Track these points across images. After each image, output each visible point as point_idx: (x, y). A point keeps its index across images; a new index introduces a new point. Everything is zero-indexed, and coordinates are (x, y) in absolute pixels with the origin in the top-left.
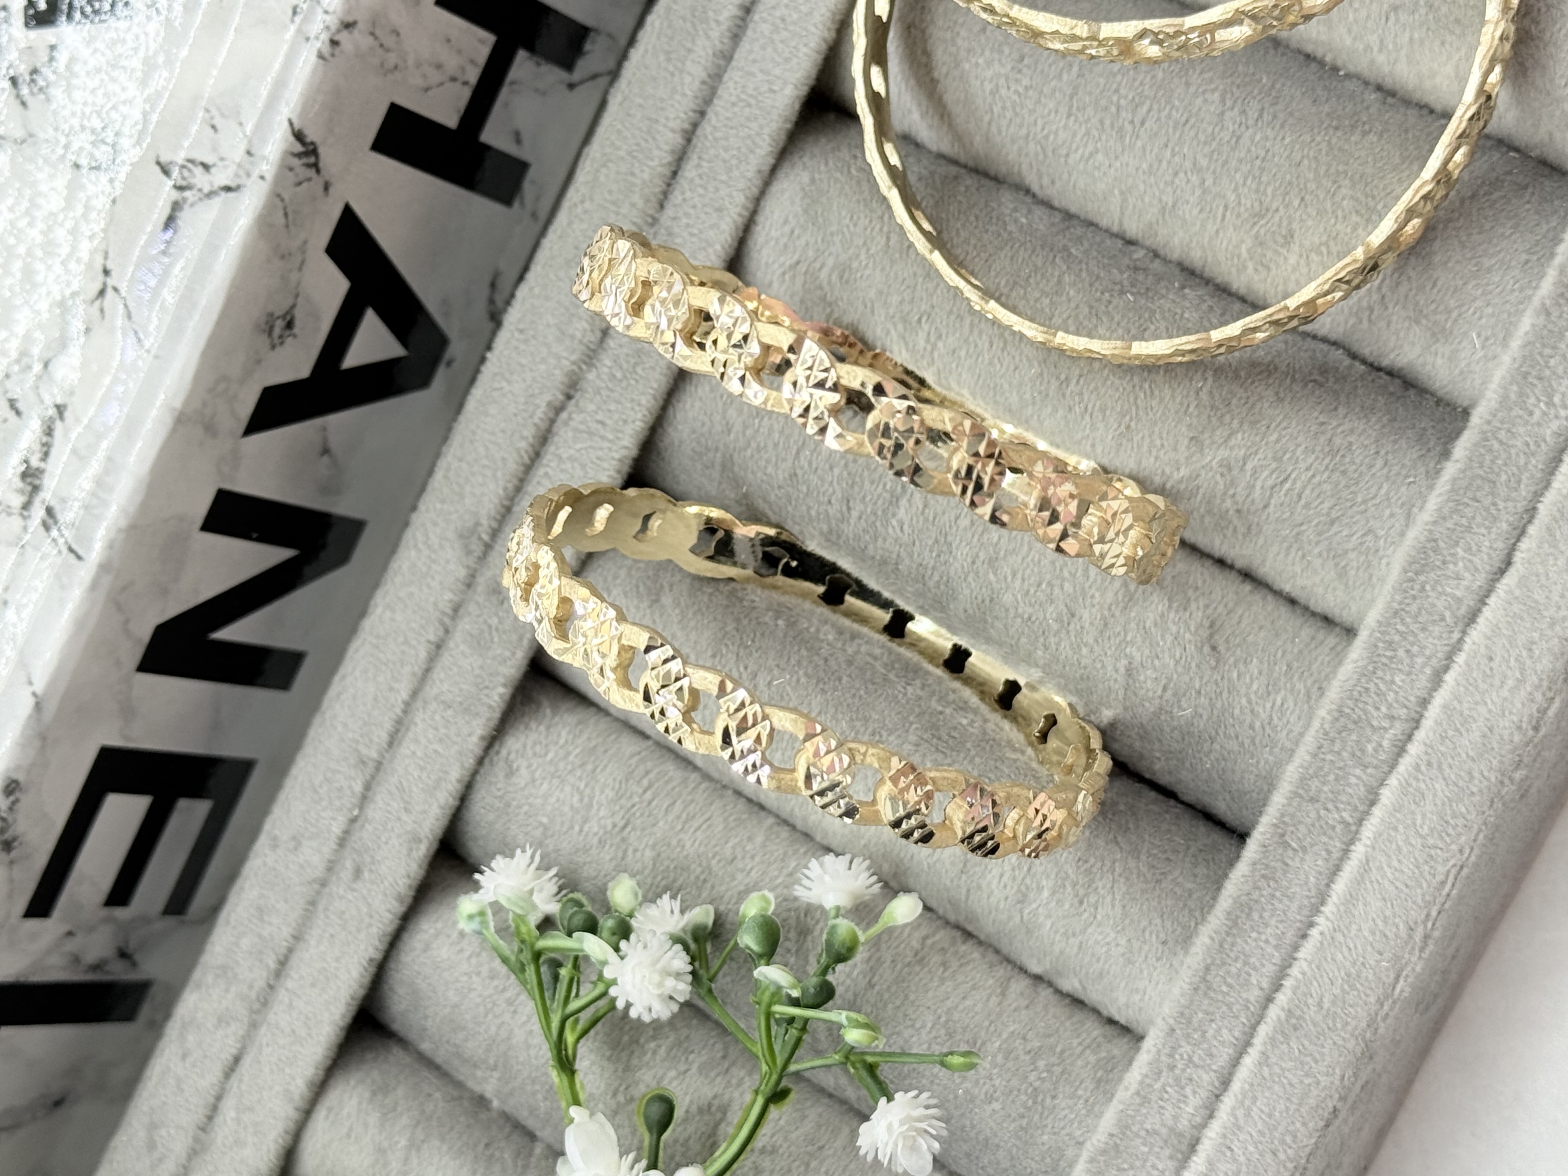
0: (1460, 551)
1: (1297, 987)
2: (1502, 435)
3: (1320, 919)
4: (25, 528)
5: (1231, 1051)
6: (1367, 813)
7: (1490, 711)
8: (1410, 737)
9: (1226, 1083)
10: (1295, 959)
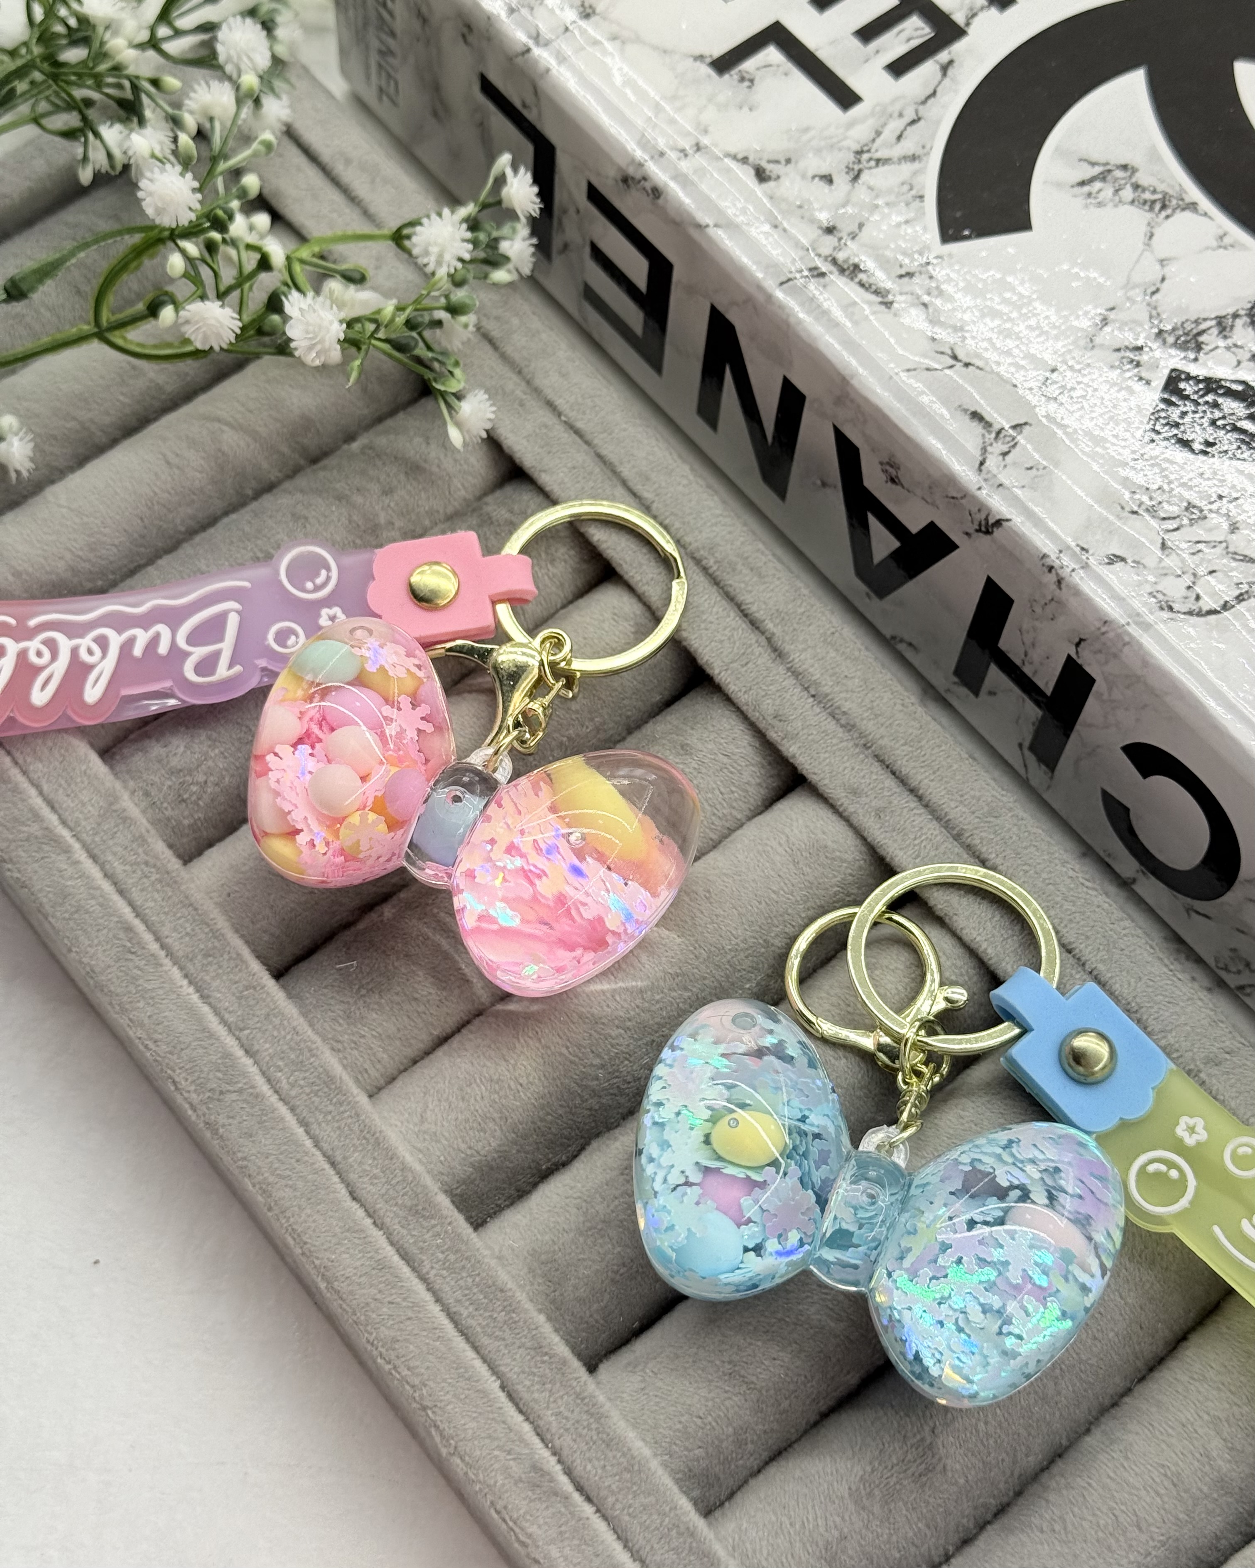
0: (377, 1171)
1: (156, 959)
4: (819, 256)
5: (139, 903)
6: (242, 1046)
7: (265, 1145)
9: (121, 892)
10: (175, 964)
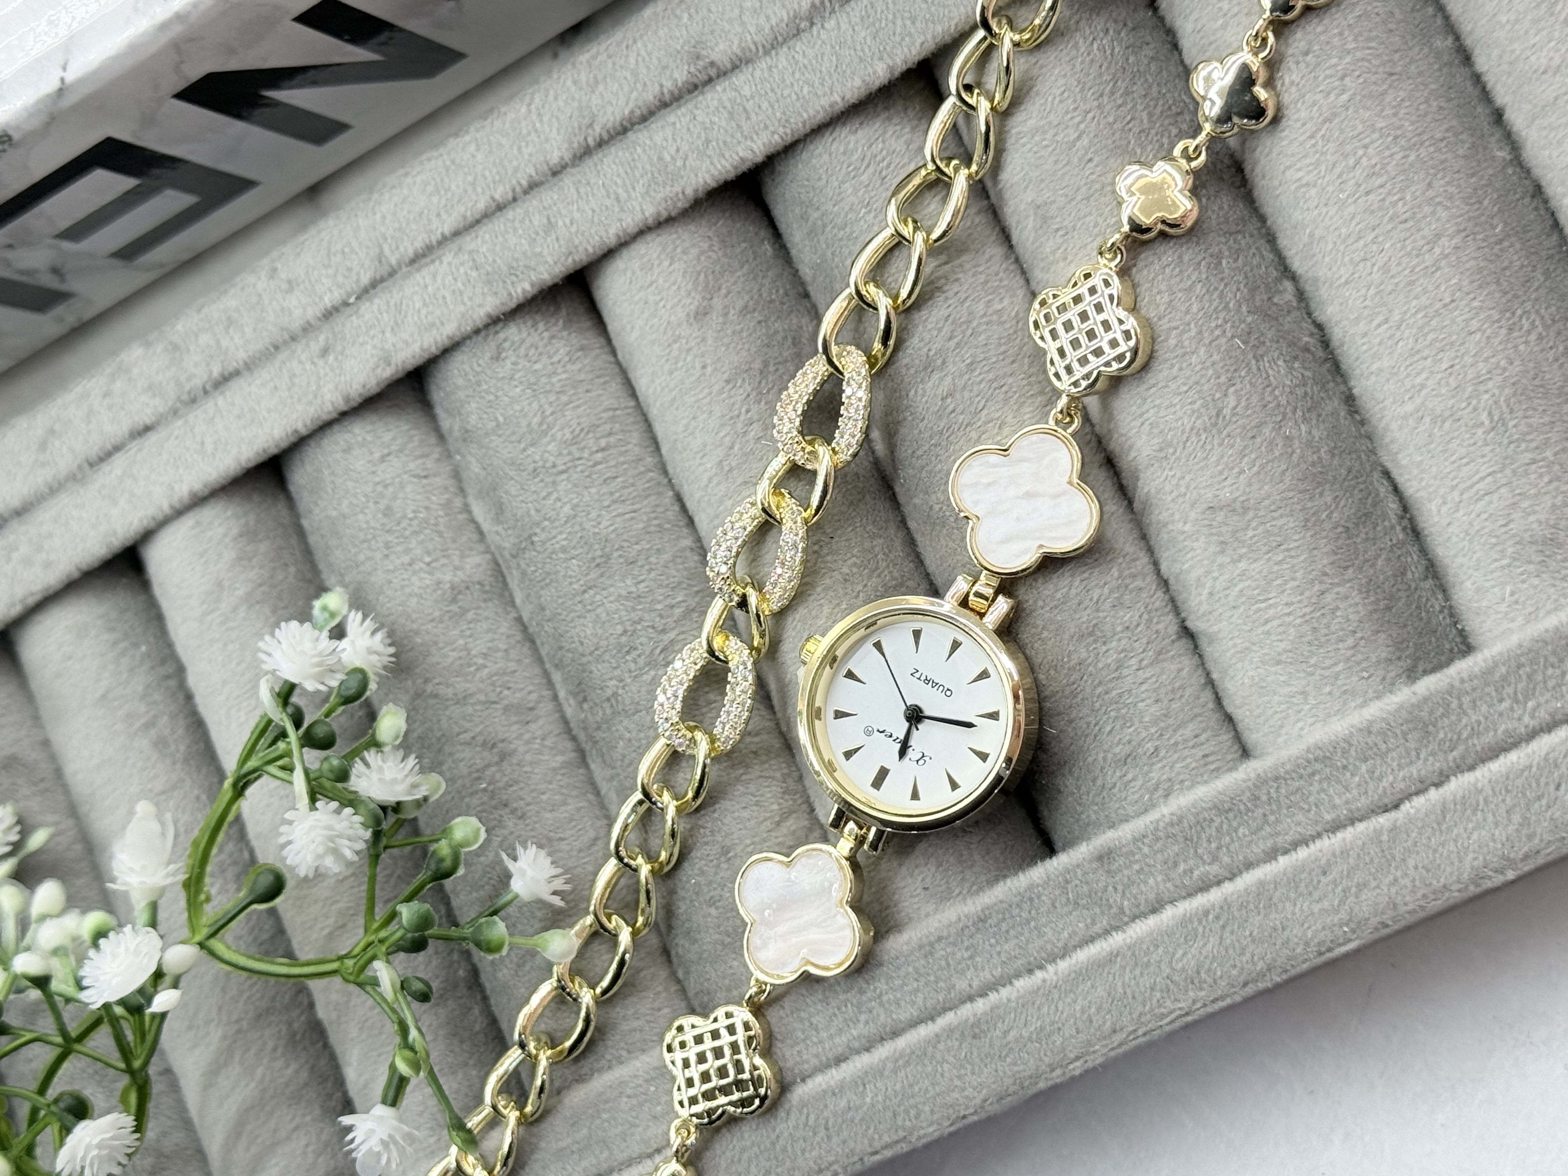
0: (1364, 768)
1: (998, 1007)
2: (1466, 700)
3: (1051, 968)
5: (915, 1013)
6: (1145, 916)
7: (1294, 914)
8: (1219, 883)
9: (896, 1034)
10: (1011, 983)
